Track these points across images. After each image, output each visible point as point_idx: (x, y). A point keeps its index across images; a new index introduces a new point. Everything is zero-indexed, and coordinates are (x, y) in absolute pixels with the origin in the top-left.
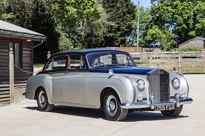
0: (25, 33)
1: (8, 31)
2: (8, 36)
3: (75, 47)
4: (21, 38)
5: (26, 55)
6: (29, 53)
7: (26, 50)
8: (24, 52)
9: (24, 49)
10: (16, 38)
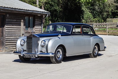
0: (35, 11)
1: (22, 9)
2: (23, 13)
3: (94, 18)
4: (32, 14)
5: (38, 24)
6: (40, 22)
7: (38, 21)
8: (36, 22)
9: (36, 20)
10: (29, 13)
